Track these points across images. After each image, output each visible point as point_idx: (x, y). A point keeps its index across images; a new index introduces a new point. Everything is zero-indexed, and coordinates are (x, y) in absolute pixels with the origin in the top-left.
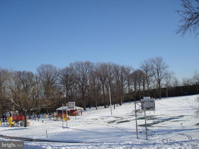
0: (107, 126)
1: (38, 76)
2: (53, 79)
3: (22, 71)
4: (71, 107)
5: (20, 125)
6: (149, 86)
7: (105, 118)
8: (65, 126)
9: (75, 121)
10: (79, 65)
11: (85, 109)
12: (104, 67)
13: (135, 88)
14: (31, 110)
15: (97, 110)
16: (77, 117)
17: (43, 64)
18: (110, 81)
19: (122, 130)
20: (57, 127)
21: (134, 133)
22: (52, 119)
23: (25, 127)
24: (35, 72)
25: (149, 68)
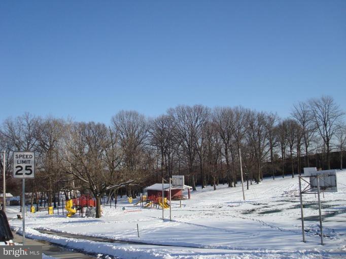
0: (242, 220)
1: (114, 130)
2: (139, 136)
3: (87, 122)
4: (178, 184)
5: (86, 215)
6: (308, 149)
7: (236, 204)
8: (167, 217)
9: (180, 209)
10: (183, 112)
11: (194, 189)
12: (228, 115)
13: (283, 153)
14: (108, 188)
15: (215, 191)
16: (183, 202)
17: (123, 111)
18: (237, 141)
19: (272, 227)
20: (153, 219)
21: (295, 232)
22: (139, 204)
23: (96, 217)
24: (108, 124)
25: (309, 116)
